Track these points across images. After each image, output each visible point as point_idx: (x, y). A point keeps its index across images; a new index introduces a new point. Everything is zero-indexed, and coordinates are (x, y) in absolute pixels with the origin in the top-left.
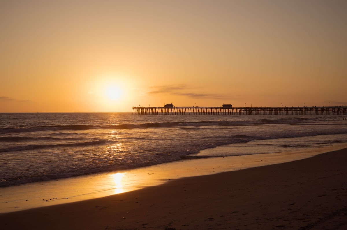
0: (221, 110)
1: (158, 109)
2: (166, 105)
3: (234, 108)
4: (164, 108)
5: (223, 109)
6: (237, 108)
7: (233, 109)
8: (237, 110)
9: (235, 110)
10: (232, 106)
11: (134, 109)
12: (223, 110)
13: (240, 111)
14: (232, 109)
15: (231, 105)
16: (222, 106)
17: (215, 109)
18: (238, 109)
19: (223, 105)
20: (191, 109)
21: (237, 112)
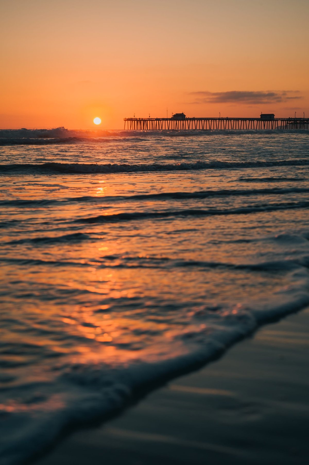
0: (258, 122)
1: (162, 121)
2: (174, 116)
3: (277, 120)
4: (172, 120)
5: (262, 120)
6: (282, 120)
7: (276, 122)
8: (283, 122)
9: (279, 122)
10: (275, 117)
11: (127, 122)
12: (260, 122)
13: (287, 123)
14: (275, 120)
15: (273, 115)
16: (260, 117)
17: (249, 120)
18: (284, 120)
19: (262, 115)
20: (213, 121)
21: (282, 125)
